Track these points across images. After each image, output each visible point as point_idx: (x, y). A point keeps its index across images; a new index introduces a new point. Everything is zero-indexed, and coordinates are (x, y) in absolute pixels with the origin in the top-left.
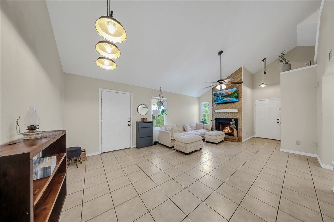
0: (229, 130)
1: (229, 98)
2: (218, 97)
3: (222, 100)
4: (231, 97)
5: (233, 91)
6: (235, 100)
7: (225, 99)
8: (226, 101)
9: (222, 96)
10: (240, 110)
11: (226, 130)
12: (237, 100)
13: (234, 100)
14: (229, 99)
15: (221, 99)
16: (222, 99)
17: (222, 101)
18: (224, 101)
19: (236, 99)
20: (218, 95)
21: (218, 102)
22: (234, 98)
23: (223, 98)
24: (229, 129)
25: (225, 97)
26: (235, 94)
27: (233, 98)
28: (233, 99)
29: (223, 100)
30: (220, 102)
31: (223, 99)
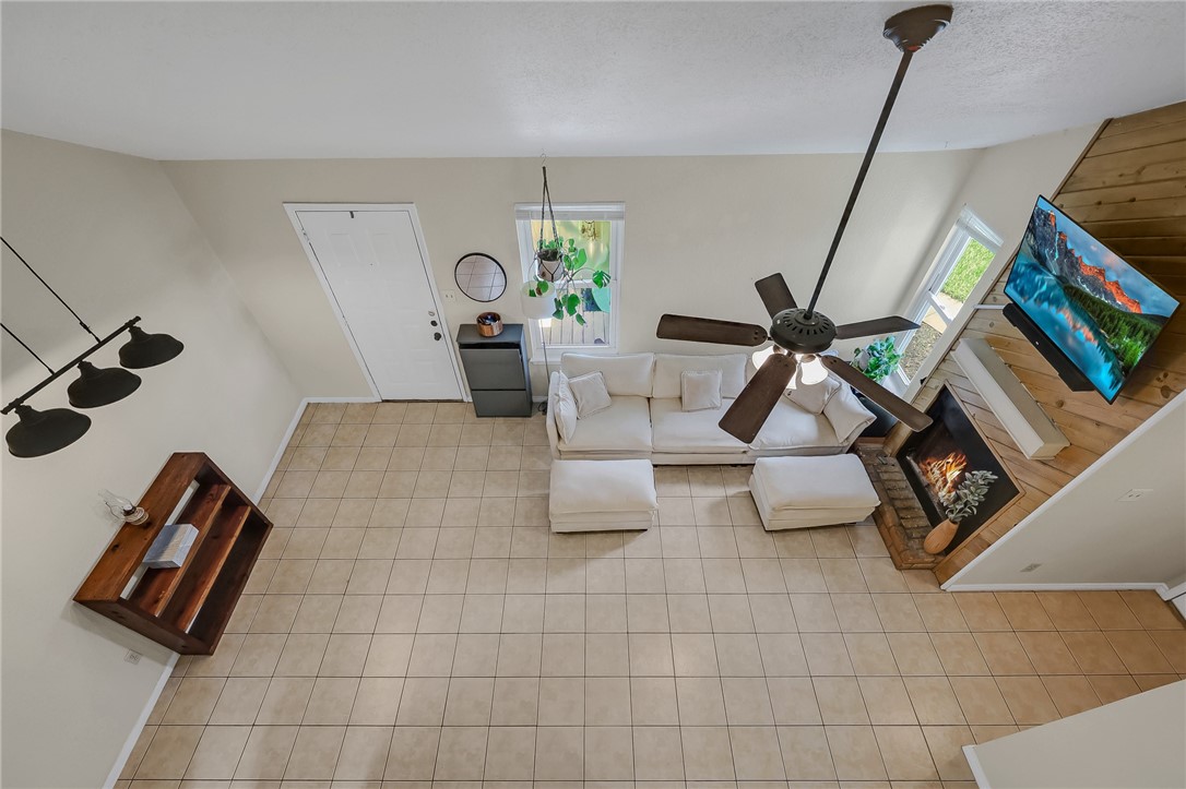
0: (945, 482)
1: (1085, 333)
2: (1040, 263)
3: (1045, 305)
4: (1097, 334)
5: (1138, 299)
6: (1103, 375)
7: (1065, 316)
8: (1062, 332)
9: (1061, 279)
10: (1070, 459)
11: (937, 472)
12: (1114, 385)
13: (1098, 368)
14: (1082, 337)
15: (1044, 298)
16: (1051, 302)
17: (1046, 315)
18: (1053, 322)
19: (1112, 371)
20: (1052, 245)
21: (1022, 293)
22: (1107, 359)
23: (1058, 292)
24: (953, 474)
25: (1074, 308)
26: (1134, 331)
27: (1103, 347)
28: (1101, 358)
29: (1053, 310)
30: (1029, 305)
31: (1055, 302)
